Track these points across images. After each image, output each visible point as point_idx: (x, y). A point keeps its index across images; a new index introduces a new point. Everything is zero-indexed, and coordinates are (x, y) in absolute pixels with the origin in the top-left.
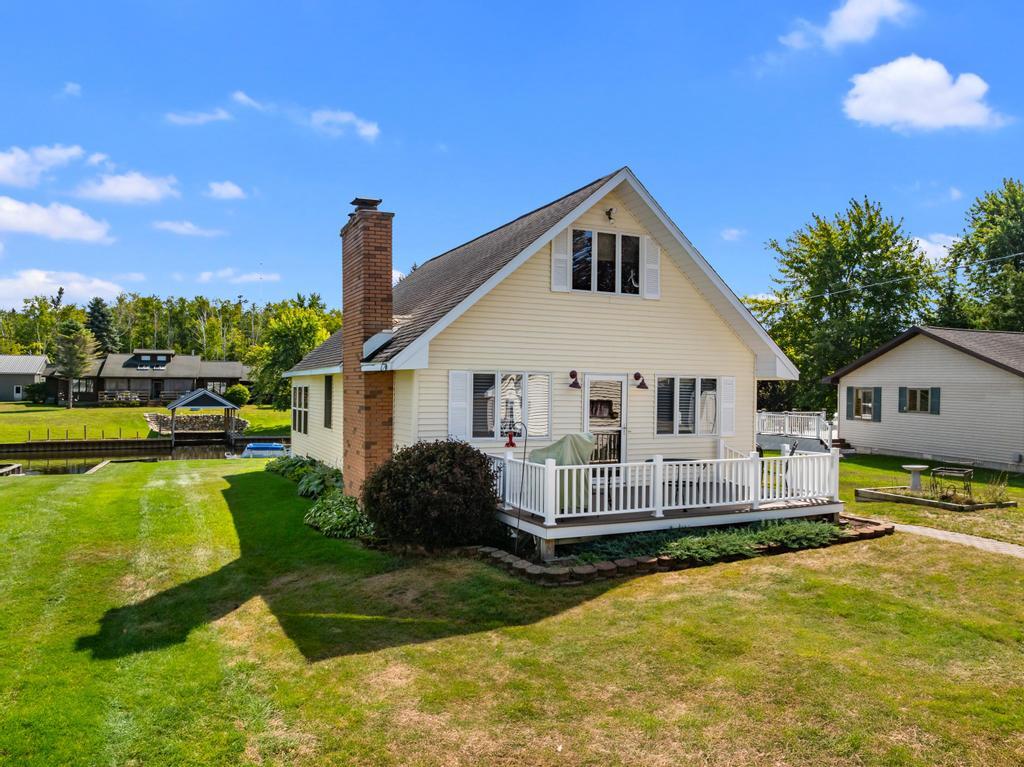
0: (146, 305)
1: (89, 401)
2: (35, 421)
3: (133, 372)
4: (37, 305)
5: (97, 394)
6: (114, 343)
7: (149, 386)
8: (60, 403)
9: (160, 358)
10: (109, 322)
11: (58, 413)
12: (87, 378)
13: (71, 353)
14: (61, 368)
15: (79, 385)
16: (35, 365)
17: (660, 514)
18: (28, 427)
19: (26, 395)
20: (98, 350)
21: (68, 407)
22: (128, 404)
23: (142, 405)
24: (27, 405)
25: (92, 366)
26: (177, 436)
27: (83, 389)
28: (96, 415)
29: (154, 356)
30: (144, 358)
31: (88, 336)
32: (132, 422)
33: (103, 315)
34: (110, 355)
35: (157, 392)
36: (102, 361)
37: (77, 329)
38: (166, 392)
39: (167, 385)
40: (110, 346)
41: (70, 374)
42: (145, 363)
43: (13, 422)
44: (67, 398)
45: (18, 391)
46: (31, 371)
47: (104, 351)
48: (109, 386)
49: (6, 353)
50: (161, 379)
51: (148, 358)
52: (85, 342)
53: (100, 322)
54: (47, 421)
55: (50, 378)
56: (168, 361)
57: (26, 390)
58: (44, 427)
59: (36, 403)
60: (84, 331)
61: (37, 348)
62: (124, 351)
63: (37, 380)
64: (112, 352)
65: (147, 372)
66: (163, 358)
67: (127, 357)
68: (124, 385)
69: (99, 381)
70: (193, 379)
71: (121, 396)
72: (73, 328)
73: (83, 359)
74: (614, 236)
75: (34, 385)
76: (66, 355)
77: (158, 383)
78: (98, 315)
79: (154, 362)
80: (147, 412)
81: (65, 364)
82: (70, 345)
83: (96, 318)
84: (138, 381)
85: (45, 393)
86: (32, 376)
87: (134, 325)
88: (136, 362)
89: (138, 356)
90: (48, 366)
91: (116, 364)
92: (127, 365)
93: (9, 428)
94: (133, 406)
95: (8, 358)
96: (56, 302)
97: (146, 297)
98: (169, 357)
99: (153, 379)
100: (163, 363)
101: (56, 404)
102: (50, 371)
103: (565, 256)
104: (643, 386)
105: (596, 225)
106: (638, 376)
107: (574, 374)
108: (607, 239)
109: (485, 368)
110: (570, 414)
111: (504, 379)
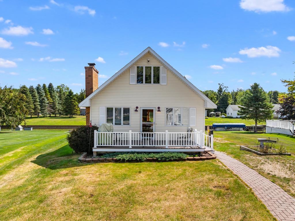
17: (130, 147)
74: (151, 67)
103: (134, 74)
104: (159, 111)
105: (144, 64)
106: (159, 108)
107: (137, 108)
108: (148, 68)
109: (110, 106)
110: (136, 119)
111: (116, 109)
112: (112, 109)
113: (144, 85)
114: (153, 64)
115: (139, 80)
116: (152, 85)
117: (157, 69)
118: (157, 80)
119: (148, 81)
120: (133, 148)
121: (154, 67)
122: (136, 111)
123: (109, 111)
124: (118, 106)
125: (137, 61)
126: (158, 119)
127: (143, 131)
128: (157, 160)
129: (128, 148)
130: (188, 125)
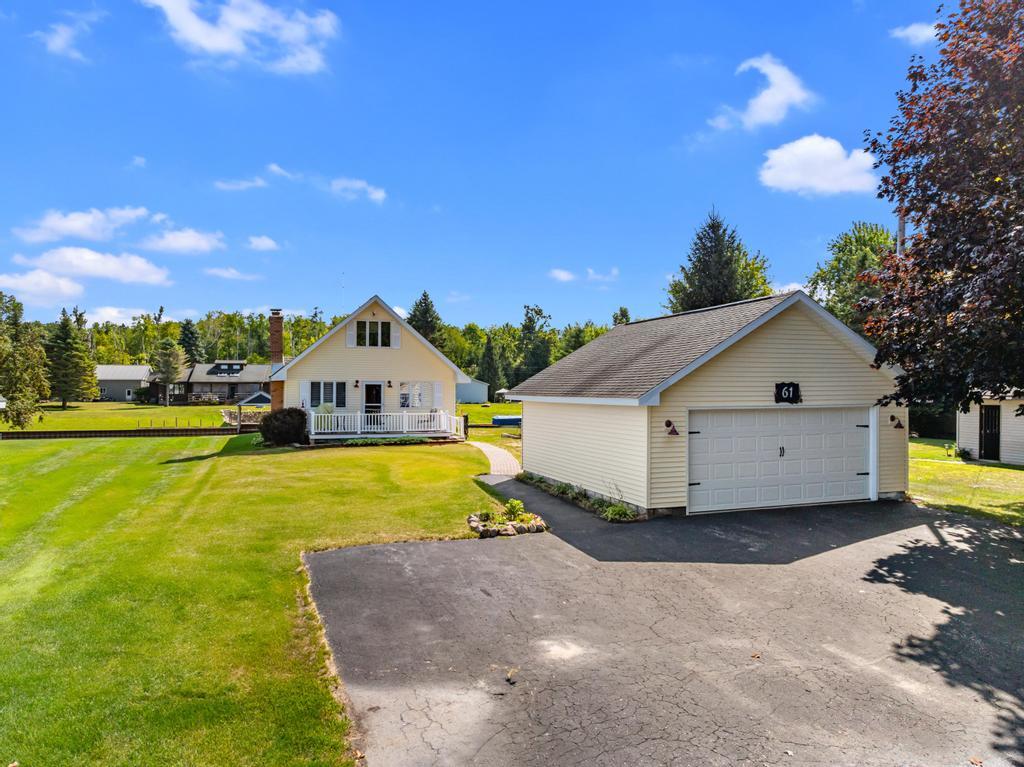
0: (231, 321)
1: (181, 401)
2: (143, 414)
3: (214, 379)
4: (142, 322)
5: (187, 395)
6: (201, 356)
7: (226, 389)
8: (160, 402)
9: (235, 367)
10: (196, 338)
11: (159, 410)
12: (179, 383)
13: (167, 364)
14: (160, 375)
15: (174, 389)
16: (140, 373)
17: (359, 432)
18: (138, 419)
19: (135, 396)
20: (188, 361)
21: (166, 406)
22: (210, 403)
23: (221, 403)
24: (136, 404)
25: (183, 374)
26: (242, 426)
27: (177, 392)
28: (185, 411)
29: (230, 365)
30: (223, 367)
31: (180, 351)
32: (212, 416)
33: (192, 333)
34: (197, 365)
35: (232, 394)
36: (191, 370)
37: (172, 346)
38: (240, 393)
39: (240, 388)
40: (198, 358)
41: (167, 380)
42: (224, 371)
43: (126, 415)
44: (165, 399)
45: (129, 394)
46: (138, 378)
47: (192, 362)
48: (196, 389)
49: (118, 363)
50: (236, 384)
51: (226, 367)
52: (177, 355)
53: (190, 339)
54: (151, 415)
55: (153, 384)
56: (242, 369)
57: (135, 393)
58: (149, 419)
59: (142, 403)
60: (177, 347)
61: (143, 359)
62: (209, 361)
63: (144, 385)
64: (199, 362)
65: (225, 378)
66: (238, 367)
67: (210, 366)
68: (207, 389)
69: (189, 386)
70: (260, 383)
71: (205, 397)
72: (169, 345)
73: (176, 368)
74: (378, 322)
75: (140, 389)
76: (164, 366)
77: (233, 386)
78: (188, 334)
79: (231, 370)
80: (222, 409)
81: (163, 373)
82: (167, 358)
83: (186, 335)
84: (220, 386)
85: (149, 395)
86: (139, 381)
87: (220, 337)
88: (216, 370)
89: (218, 365)
90: (151, 374)
91: (201, 372)
92: (210, 373)
93: (126, 420)
94: (214, 404)
95: (120, 367)
96: (158, 319)
97: (231, 313)
98: (242, 365)
99: (230, 384)
100: (238, 371)
101: (157, 403)
102: (153, 377)
103: (353, 332)
104: (390, 386)
105: (368, 318)
106: (389, 382)
107: (357, 382)
108: (374, 324)
109: (316, 380)
110: (356, 397)
111: (325, 384)
112: (319, 383)
113: (367, 349)
114: (381, 318)
115: (361, 341)
116: (380, 349)
117: (386, 326)
118: (386, 343)
119: (374, 343)
120: (362, 433)
121: (383, 323)
122: (356, 386)
123: (315, 386)
124: (328, 380)
125: (359, 315)
126: (390, 398)
127: (366, 412)
128: (395, 444)
129: (355, 433)
130: (433, 405)
